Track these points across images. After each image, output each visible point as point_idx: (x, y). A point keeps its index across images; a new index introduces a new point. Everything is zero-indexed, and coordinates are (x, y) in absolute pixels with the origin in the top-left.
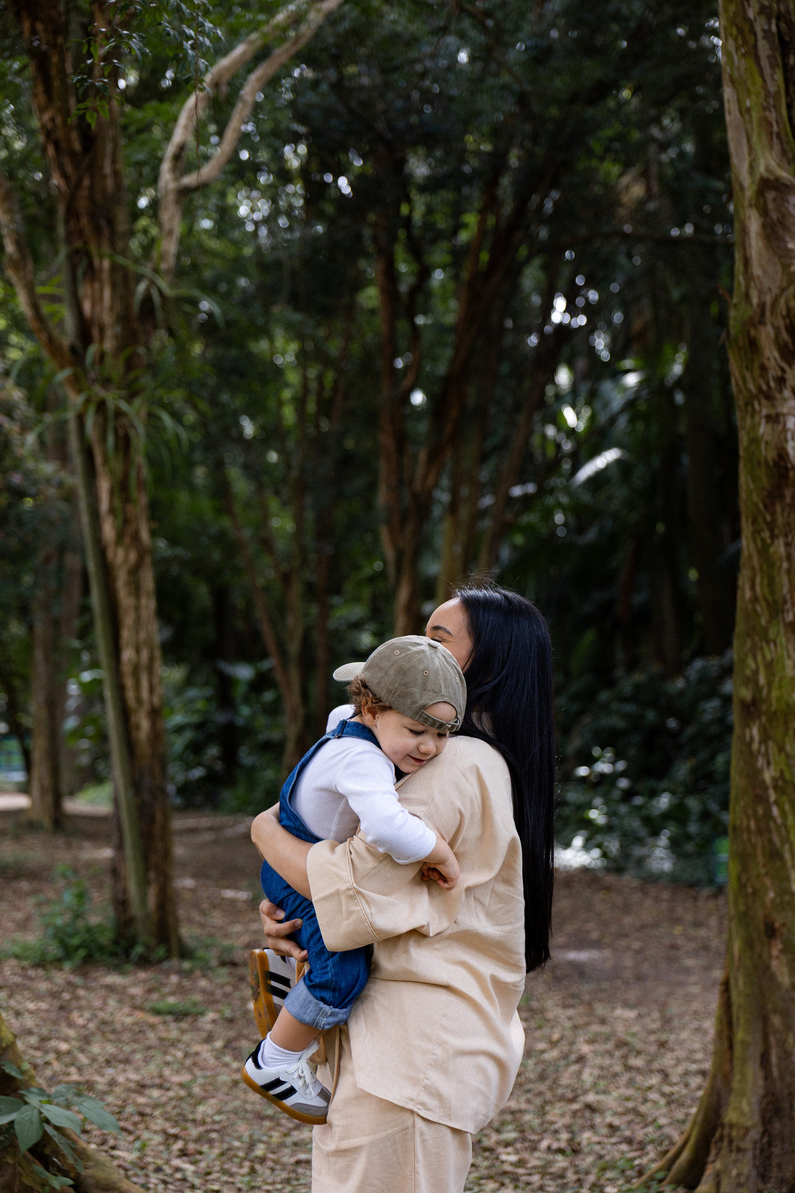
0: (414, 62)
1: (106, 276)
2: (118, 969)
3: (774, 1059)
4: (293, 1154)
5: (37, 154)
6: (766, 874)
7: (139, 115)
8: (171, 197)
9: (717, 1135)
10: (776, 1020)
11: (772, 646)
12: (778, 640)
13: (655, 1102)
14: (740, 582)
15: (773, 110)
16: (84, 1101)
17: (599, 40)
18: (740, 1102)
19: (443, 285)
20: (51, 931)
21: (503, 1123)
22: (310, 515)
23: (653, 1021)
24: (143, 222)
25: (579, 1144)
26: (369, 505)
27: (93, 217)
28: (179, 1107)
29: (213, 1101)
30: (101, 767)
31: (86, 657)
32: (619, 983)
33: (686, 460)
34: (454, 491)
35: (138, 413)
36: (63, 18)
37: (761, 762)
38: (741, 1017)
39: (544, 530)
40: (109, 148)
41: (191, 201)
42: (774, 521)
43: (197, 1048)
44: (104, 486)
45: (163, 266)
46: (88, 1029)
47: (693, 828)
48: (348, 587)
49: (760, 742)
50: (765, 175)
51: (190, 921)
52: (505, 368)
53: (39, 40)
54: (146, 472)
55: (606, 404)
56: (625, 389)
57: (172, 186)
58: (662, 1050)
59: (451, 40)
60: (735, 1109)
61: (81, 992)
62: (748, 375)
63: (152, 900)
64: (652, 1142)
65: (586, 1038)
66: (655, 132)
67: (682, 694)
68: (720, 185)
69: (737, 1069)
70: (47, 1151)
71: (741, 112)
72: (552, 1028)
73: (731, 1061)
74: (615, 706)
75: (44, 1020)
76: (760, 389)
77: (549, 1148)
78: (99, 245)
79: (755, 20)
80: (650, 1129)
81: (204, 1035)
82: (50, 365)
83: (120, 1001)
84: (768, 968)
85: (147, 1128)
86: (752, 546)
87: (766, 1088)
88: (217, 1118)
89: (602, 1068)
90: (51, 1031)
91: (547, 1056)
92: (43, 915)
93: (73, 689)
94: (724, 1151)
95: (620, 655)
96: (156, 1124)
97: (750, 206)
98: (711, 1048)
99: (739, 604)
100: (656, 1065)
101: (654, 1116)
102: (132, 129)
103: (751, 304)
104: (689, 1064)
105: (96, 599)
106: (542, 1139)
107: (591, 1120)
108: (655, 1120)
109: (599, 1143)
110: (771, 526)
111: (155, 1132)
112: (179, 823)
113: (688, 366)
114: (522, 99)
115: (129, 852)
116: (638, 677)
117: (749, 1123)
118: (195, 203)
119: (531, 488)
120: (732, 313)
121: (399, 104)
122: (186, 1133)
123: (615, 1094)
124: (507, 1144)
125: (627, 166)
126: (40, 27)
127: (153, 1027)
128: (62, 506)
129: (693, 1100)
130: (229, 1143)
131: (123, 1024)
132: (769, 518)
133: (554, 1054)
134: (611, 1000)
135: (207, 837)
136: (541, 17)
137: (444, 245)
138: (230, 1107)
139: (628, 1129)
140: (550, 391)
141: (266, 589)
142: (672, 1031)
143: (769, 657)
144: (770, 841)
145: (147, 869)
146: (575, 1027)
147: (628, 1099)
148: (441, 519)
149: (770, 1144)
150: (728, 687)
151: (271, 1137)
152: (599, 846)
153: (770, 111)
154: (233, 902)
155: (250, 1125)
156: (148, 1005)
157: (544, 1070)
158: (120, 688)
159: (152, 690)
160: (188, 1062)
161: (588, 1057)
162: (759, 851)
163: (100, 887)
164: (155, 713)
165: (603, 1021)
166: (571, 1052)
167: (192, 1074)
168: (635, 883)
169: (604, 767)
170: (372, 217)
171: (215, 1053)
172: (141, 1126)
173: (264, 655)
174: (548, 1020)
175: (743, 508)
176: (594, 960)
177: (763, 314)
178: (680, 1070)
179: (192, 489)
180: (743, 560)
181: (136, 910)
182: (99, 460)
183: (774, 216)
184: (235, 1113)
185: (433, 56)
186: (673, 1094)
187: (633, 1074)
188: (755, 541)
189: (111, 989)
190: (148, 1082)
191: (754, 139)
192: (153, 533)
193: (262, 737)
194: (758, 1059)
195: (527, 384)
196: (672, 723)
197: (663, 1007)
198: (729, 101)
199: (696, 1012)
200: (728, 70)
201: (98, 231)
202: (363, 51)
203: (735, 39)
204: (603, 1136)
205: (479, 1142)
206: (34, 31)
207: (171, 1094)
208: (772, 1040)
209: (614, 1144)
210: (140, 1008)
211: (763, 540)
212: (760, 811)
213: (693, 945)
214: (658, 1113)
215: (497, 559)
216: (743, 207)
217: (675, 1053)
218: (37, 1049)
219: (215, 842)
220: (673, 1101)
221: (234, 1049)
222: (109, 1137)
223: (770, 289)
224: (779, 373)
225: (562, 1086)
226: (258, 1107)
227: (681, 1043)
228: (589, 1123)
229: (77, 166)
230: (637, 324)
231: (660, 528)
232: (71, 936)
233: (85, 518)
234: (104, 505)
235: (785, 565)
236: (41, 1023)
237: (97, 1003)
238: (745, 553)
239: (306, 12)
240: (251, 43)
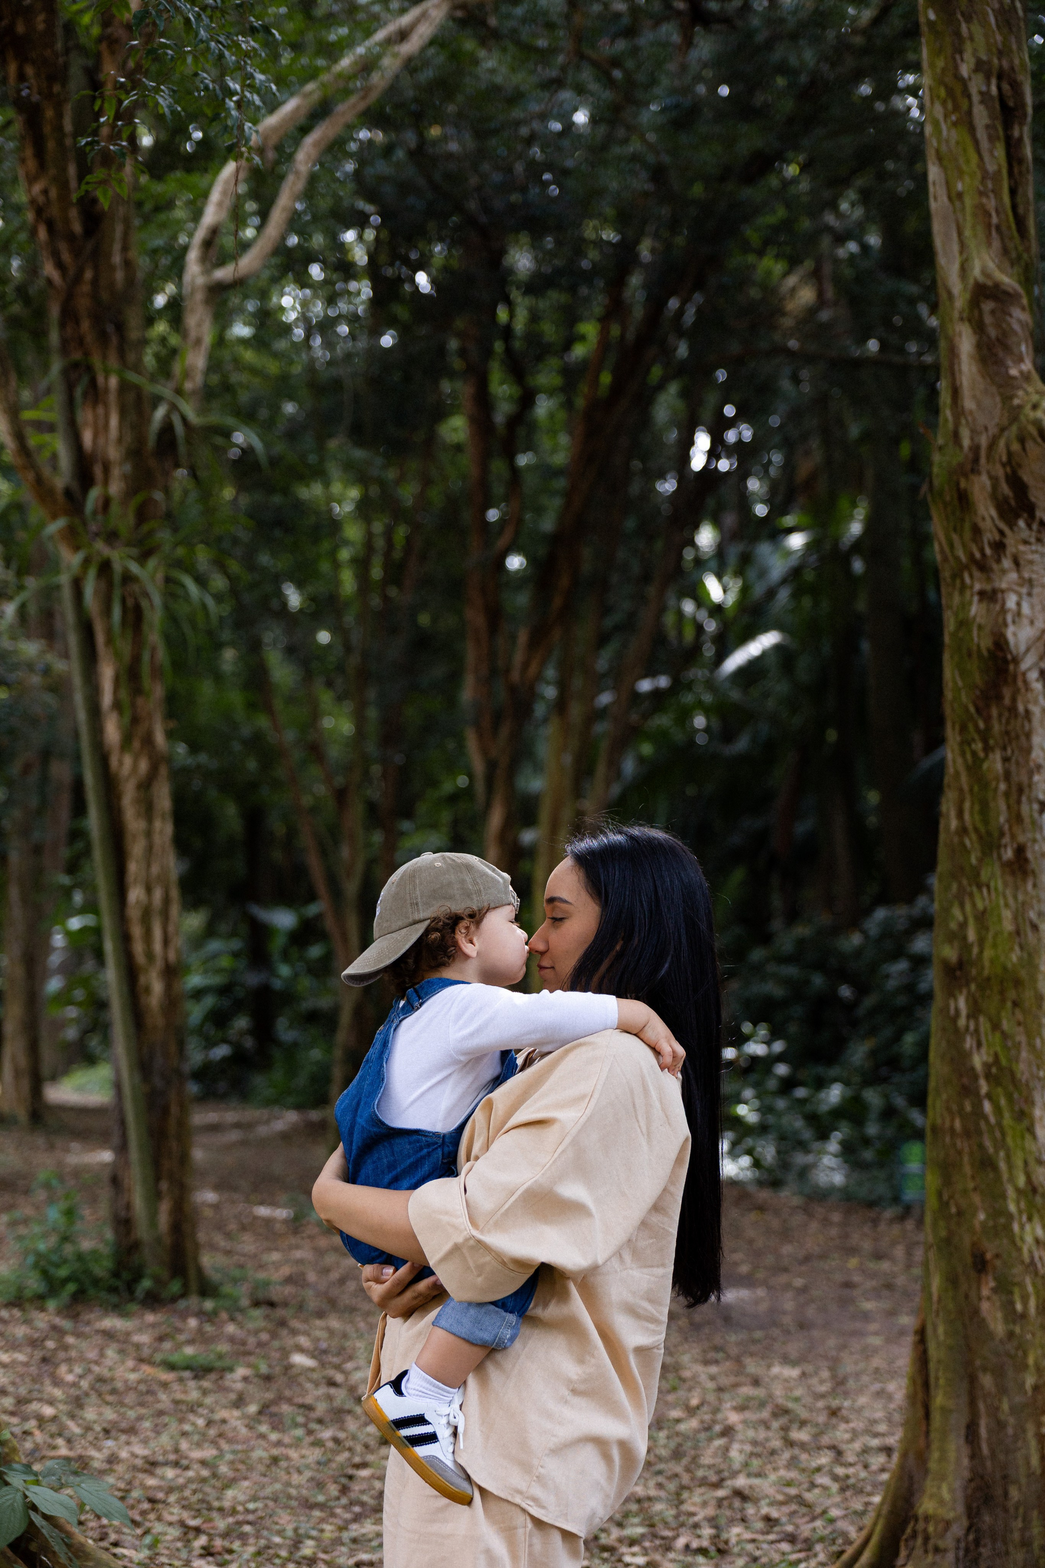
0: (518, 123)
1: (112, 398)
2: (118, 1309)
3: (983, 1432)
4: (352, 1553)
5: (23, 236)
6: (975, 1189)
7: (158, 188)
8: (199, 296)
9: (909, 1531)
10: (987, 1381)
11: (985, 891)
12: (992, 884)
13: (825, 1488)
14: (944, 808)
15: (992, 195)
16: (82, 1482)
17: (760, 99)
18: (939, 1488)
19: (551, 416)
20: (31, 1259)
21: (626, 1515)
22: (372, 713)
23: (822, 1382)
24: (161, 327)
25: (726, 1542)
26: (452, 702)
27: (97, 319)
28: (201, 1491)
29: (246, 1484)
30: (94, 1042)
31: (78, 898)
32: (776, 1332)
33: (865, 646)
34: (563, 685)
35: (153, 578)
36: (61, 60)
37: (969, 1042)
38: (940, 1377)
39: (679, 737)
40: (119, 229)
41: (224, 302)
42: (988, 728)
43: (223, 1414)
44: (107, 673)
45: (188, 386)
46: (80, 1388)
47: (872, 1129)
48: (422, 808)
49: (968, 1017)
50: (981, 279)
51: (213, 1247)
52: (630, 524)
53: (28, 88)
54: (162, 655)
55: (763, 573)
56: (789, 553)
57: (201, 281)
58: (834, 1421)
59: (566, 95)
60: (932, 1496)
61: (70, 1340)
62: (955, 537)
63: (164, 1219)
64: (821, 1540)
65: (734, 1404)
66: (830, 219)
67: (858, 953)
68: (913, 289)
69: (935, 1445)
70: (33, 1547)
71: (950, 198)
72: (690, 1390)
73: (927, 1433)
74: (771, 968)
75: (22, 1376)
76: (971, 556)
77: (687, 1547)
78: (105, 357)
79: (970, 79)
80: (818, 1523)
81: (233, 1396)
82: (36, 513)
83: (121, 1352)
84: (976, 1312)
85: (159, 1519)
86: (960, 761)
87: (972, 1470)
88: (251, 1506)
89: (754, 1443)
90: (30, 1392)
91: (682, 1427)
92: (20, 1238)
93: (58, 940)
94: (918, 1552)
95: (777, 901)
96: (172, 1514)
97: (962, 319)
98: (897, 1417)
99: (942, 837)
100: (825, 1440)
101: (823, 1508)
102: (148, 207)
103: (961, 447)
104: (868, 1438)
105: (94, 821)
106: (678, 1536)
107: (742, 1510)
108: (824, 1512)
109: (753, 1541)
110: (985, 736)
111: (170, 1524)
112: (201, 1117)
113: (870, 525)
114: (658, 174)
115: (134, 1154)
116: (802, 931)
117: (951, 1515)
118: (230, 304)
119: (663, 682)
120: (936, 458)
121: (497, 177)
122: (209, 1525)
123: (773, 1477)
124: (632, 1542)
125: (793, 262)
126: (30, 71)
127: (165, 1385)
128: (49, 699)
129: (875, 1485)
130: (268, 1540)
131: (126, 1381)
132: (981, 725)
133: (694, 1423)
134: (766, 1354)
135: (234, 1136)
136: (684, 68)
137: (554, 362)
138: (268, 1491)
139: (790, 1522)
140: (688, 555)
141: (314, 810)
142: (846, 1394)
143: (980, 905)
144: (981, 1146)
145: (158, 1179)
146: (720, 1389)
147: (789, 1484)
148: (546, 720)
149: (977, 1542)
150: (920, 944)
151: (322, 1531)
152: (749, 1152)
153: (988, 197)
154: (268, 1222)
155: (294, 1515)
156: (158, 1357)
157: (680, 1445)
158: (125, 939)
159: (166, 942)
160: (212, 1432)
161: (737, 1428)
162: (966, 1159)
163: (94, 1200)
164: (172, 972)
165: (756, 1382)
166: (714, 1422)
167: (219, 1448)
168: (796, 1201)
169: (756, 1048)
170: (459, 323)
171: (247, 1422)
172: (152, 1516)
173: (312, 897)
174: (683, 1380)
175: (948, 711)
176: (742, 1300)
177: (976, 460)
178: (857, 1446)
179: (218, 677)
180: (947, 780)
181: (142, 1231)
182: (100, 638)
183: (993, 332)
184: (275, 1500)
185: (544, 117)
186: (848, 1477)
187: (796, 1451)
188: (963, 754)
189: (109, 1335)
190: (161, 1458)
191: (968, 233)
192: (170, 735)
193: (307, 1005)
194: (963, 1432)
195: (659, 545)
196: (845, 992)
197: (834, 1364)
198: (934, 184)
199: (877, 1370)
200: (935, 144)
201: (103, 338)
202: (451, 108)
203: (944, 103)
204: (757, 1532)
205: (596, 1538)
206: (22, 77)
207: (191, 1474)
208: (981, 1406)
209: (772, 1542)
210: (149, 1361)
211: (974, 754)
212: (968, 1108)
213: (874, 1283)
214: (829, 1502)
215: (619, 774)
216: (951, 320)
217: (852, 1425)
218: (12, 1414)
219: (244, 1143)
220: (848, 1487)
221: (273, 1415)
222: (110, 1531)
223: (986, 428)
224: (997, 537)
225: (703, 1466)
226: (304, 1492)
227: (859, 1411)
228: (739, 1516)
229: (76, 253)
230: (805, 468)
231: (832, 735)
232: (57, 1266)
233: (82, 716)
234: (107, 699)
235: (1003, 786)
236: (18, 1380)
237: (92, 1355)
238: (950, 770)
239: (379, 57)
240: (306, 96)
